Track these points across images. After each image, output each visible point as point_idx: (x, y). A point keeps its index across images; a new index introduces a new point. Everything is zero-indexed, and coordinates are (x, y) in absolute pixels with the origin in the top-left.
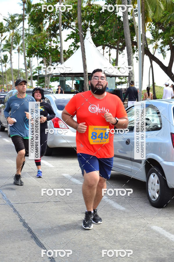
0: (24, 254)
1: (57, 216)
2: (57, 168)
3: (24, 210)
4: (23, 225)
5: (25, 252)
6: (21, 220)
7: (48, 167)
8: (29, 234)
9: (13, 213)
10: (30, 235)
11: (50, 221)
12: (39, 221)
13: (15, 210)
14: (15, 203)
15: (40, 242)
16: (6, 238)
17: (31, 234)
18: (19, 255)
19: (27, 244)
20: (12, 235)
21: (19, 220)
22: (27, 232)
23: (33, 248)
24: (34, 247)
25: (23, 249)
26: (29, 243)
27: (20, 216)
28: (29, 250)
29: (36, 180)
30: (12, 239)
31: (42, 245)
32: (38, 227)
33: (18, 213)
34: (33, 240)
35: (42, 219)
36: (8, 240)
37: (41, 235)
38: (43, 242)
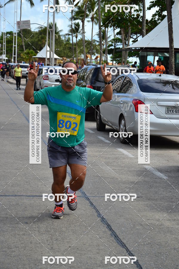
0: (104, 252)
2: (137, 158)
3: (102, 204)
4: (102, 221)
5: (104, 251)
6: (99, 215)
7: (127, 157)
8: (108, 231)
9: (90, 207)
10: (110, 232)
11: (131, 218)
12: (119, 217)
13: (92, 204)
14: (91, 195)
15: (122, 241)
17: (111, 232)
18: (98, 253)
22: (106, 229)
23: (113, 247)
24: (114, 246)
25: (103, 248)
26: (109, 241)
27: (97, 211)
29: (113, 171)
30: (89, 236)
31: (124, 245)
32: (118, 224)
33: (95, 208)
34: (113, 238)
35: (123, 216)
36: (85, 237)
37: (122, 233)
38: (125, 241)
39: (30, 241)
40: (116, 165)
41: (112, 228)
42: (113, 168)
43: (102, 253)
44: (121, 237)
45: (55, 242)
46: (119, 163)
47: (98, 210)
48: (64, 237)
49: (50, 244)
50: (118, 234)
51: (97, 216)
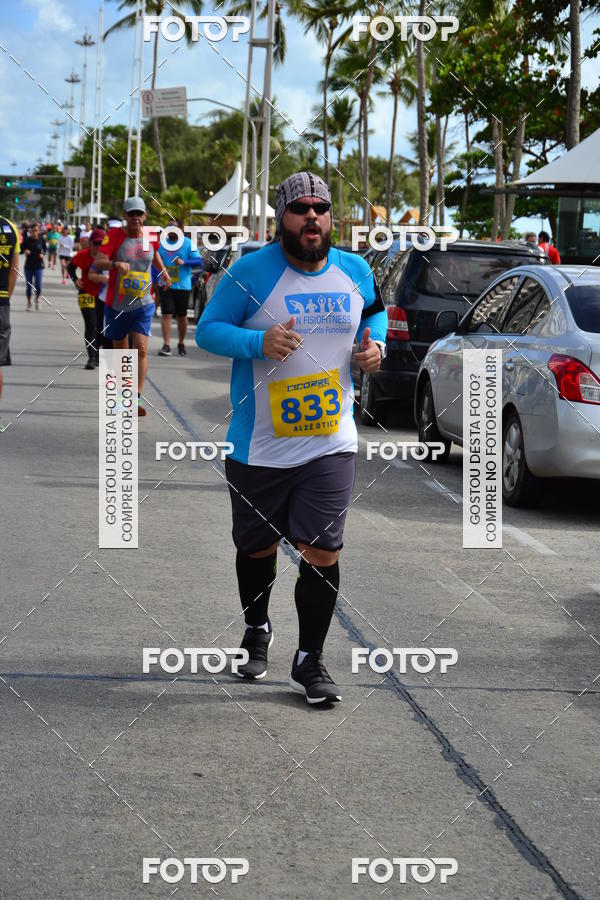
0: (475, 886)
1: (589, 750)
2: (566, 558)
4: (459, 775)
5: (477, 882)
6: (449, 753)
7: (533, 555)
8: (485, 809)
9: (415, 723)
10: (491, 816)
11: (562, 765)
12: (519, 763)
13: (420, 715)
14: (416, 684)
15: (535, 847)
16: (399, 819)
17: (494, 813)
18: (454, 888)
19: (484, 849)
20: (420, 809)
21: (442, 753)
22: (478, 802)
23: (508, 869)
24: (510, 865)
25: (471, 870)
26: (490, 846)
27: (442, 739)
28: (494, 873)
29: (487, 601)
30: (419, 826)
31: (542, 860)
32: (517, 785)
33: (432, 727)
34: (502, 836)
35: (532, 758)
36: (407, 828)
37: (535, 818)
38: (545, 848)
39: (215, 838)
40: (497, 579)
41: (499, 799)
42: (485, 589)
43: (468, 887)
44: (531, 832)
45: (300, 844)
46: (506, 574)
47: (445, 735)
48: (333, 829)
49: (286, 852)
50: (519, 821)
51: (440, 756)
